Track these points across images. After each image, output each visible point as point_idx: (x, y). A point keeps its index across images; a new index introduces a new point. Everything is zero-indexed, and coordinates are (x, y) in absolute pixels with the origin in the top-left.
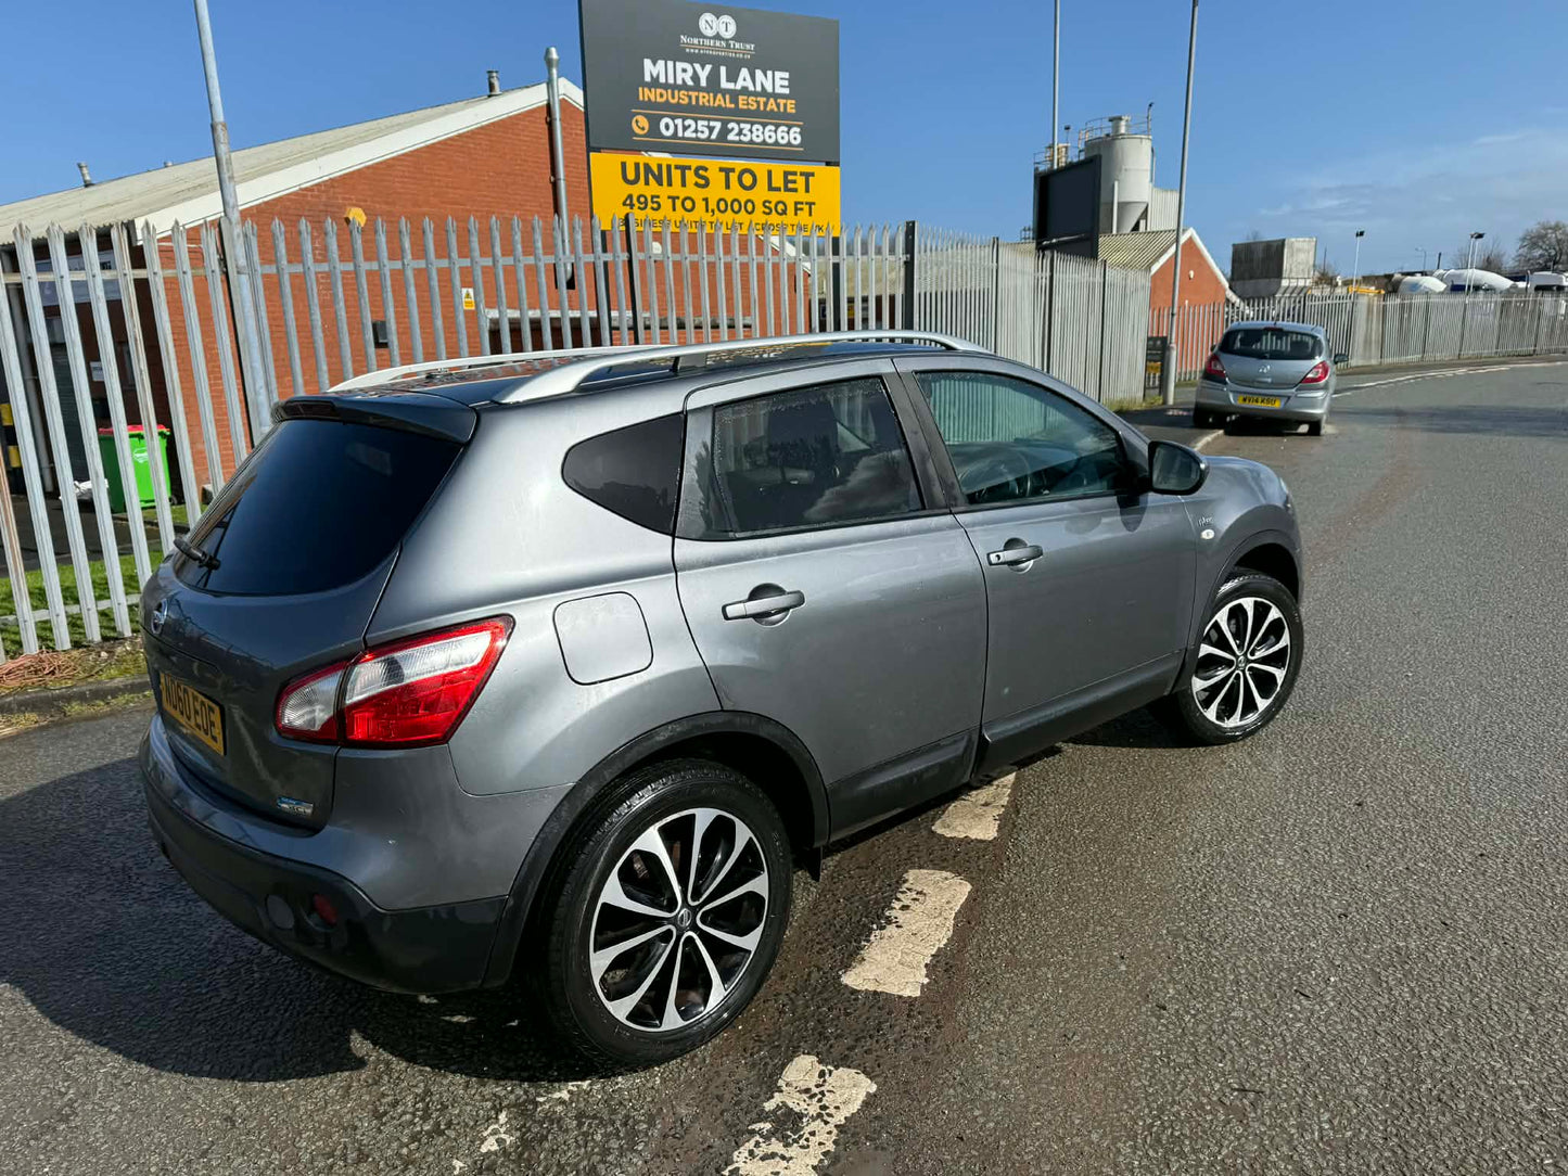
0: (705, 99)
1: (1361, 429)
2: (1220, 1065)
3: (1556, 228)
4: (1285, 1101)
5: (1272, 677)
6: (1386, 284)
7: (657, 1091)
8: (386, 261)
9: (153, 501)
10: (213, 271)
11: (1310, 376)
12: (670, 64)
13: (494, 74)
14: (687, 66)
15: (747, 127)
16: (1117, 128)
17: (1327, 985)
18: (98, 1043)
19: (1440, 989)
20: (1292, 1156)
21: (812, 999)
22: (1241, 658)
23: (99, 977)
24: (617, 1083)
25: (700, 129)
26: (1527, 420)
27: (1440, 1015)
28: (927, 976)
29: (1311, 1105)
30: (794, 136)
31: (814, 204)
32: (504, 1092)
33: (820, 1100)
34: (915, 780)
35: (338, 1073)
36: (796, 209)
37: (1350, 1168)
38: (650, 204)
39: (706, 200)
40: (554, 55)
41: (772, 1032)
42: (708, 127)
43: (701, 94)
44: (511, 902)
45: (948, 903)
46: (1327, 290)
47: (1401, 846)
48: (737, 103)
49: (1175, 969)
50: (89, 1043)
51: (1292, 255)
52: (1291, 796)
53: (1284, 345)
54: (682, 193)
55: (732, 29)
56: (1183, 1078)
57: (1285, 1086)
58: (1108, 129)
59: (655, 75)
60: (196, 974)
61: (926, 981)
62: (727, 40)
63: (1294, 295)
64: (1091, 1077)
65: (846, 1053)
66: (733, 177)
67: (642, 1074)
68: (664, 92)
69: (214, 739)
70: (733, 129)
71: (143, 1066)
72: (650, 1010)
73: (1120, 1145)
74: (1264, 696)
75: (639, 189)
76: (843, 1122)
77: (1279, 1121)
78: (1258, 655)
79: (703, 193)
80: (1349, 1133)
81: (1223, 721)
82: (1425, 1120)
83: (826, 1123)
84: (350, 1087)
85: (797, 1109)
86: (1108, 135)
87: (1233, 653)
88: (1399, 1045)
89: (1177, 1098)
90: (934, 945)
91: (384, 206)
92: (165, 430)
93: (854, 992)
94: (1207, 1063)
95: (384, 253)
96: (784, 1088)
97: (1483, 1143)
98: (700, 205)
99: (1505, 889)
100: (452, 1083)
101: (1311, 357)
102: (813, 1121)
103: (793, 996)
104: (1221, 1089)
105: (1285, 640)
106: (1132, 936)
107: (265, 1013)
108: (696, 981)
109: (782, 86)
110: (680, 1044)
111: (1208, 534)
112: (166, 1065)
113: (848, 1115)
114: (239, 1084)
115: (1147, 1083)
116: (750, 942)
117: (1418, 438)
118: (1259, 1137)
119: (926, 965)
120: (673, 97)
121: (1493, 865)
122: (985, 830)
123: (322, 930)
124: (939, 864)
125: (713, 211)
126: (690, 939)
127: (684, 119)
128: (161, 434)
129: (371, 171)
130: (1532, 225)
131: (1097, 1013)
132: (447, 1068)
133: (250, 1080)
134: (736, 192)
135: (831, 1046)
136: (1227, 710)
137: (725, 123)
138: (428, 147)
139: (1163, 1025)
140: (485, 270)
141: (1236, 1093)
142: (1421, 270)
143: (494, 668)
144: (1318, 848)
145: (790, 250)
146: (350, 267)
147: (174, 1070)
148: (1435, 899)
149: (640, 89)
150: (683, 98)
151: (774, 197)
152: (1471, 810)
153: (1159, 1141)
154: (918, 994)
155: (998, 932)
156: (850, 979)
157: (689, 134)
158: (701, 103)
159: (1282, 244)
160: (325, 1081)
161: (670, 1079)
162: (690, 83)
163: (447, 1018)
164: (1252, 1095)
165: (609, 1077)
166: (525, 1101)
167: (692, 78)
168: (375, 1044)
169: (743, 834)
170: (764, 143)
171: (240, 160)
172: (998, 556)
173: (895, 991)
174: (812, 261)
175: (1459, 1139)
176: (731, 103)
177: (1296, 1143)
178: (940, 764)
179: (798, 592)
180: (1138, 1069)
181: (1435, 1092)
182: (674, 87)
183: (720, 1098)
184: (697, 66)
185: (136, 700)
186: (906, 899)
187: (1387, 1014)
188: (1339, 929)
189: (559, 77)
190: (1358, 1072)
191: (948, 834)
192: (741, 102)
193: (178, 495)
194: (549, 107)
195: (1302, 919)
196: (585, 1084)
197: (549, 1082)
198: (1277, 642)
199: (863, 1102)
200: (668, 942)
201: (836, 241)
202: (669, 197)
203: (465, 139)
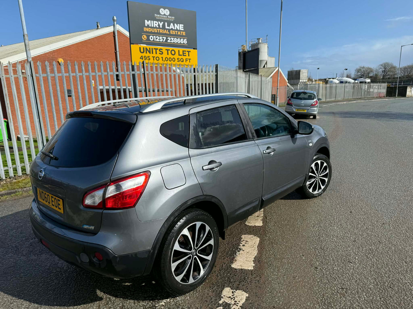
0: (161, 31)
1: (325, 117)
2: (335, 282)
3: (363, 68)
4: (353, 290)
5: (325, 180)
6: (325, 81)
7: (189, 300)
8: (78, 73)
9: (3, 140)
10: (28, 76)
11: (313, 104)
12: (152, 21)
13: (98, 23)
14: (157, 22)
15: (173, 39)
16: (259, 41)
17: (356, 259)
18: (20, 298)
19: (383, 259)
20: (359, 305)
21: (225, 272)
22: (318, 176)
23: (15, 279)
24: (177, 299)
25: (160, 39)
26: (364, 115)
27: (385, 265)
28: (254, 264)
29: (360, 291)
30: (185, 41)
31: (191, 59)
32: (146, 304)
33: (234, 300)
34: (248, 211)
35: (95, 302)
36: (186, 61)
37: (374, 307)
38: (147, 59)
39: (162, 58)
40: (115, 18)
41: (216, 282)
42: (162, 38)
43: (160, 30)
44: (152, 251)
45: (254, 243)
46: (311, 83)
47: (363, 222)
48: (170, 32)
49: (317, 258)
50: (17, 298)
51: (302, 74)
52: (334, 211)
53: (306, 96)
54: (156, 56)
55: (168, 13)
56: (327, 286)
57: (352, 287)
58: (257, 41)
59: (148, 25)
60: (45, 276)
61: (254, 265)
62: (167, 16)
63: (303, 84)
64: (303, 288)
65: (238, 286)
66: (169, 52)
67: (184, 296)
68: (151, 29)
69: (60, 209)
70: (169, 39)
71: (35, 304)
72: (186, 278)
73: (316, 306)
74: (323, 185)
75: (144, 54)
76: (242, 305)
77: (353, 296)
78: (321, 175)
79: (162, 56)
80: (371, 298)
81: (313, 192)
82: (389, 293)
83: (237, 306)
84: (100, 306)
85: (228, 303)
86: (257, 43)
87: (316, 175)
88: (377, 274)
89: (327, 292)
90: (254, 255)
91: (69, 58)
92: (6, 120)
93: (236, 269)
94: (331, 282)
95: (77, 71)
96: (223, 297)
97: (404, 298)
98: (161, 59)
99: (391, 232)
100: (130, 303)
101: (313, 99)
102: (234, 305)
103: (219, 271)
104: (337, 289)
105: (328, 171)
106: (304, 250)
107: (69, 286)
108: (197, 269)
109: (182, 28)
110: (193, 287)
111: (311, 145)
112: (42, 304)
113: (242, 303)
114: (66, 307)
115: (318, 288)
116: (209, 258)
117: (339, 119)
118: (350, 300)
119: (253, 261)
120: (153, 30)
121: (387, 226)
122: (259, 223)
123: (98, 262)
124: (250, 233)
125: (164, 61)
126: (195, 258)
127: (156, 36)
128: (5, 121)
129: (65, 48)
130: (358, 67)
131: (300, 270)
132: (127, 298)
133: (69, 306)
134: (170, 56)
135: (233, 284)
136: (314, 189)
137: (167, 38)
138: (81, 42)
139: (318, 272)
140: (105, 76)
141: (341, 290)
142: (332, 78)
143: (146, 186)
144: (344, 224)
145: (178, 71)
146: (68, 75)
147: (45, 305)
148: (375, 236)
149: (144, 28)
150: (155, 30)
151: (180, 57)
152: (377, 212)
153: (325, 304)
154: (253, 269)
155: (269, 250)
156: (234, 266)
157: (157, 40)
158: (160, 32)
159: (300, 71)
160: (92, 305)
161: (191, 297)
162: (157, 27)
163: (124, 284)
164: (345, 290)
165: (175, 298)
166: (152, 306)
167: (158, 25)
168: (104, 293)
169: (208, 228)
170: (177, 43)
171: (31, 43)
172: (266, 151)
173: (246, 268)
174: (184, 74)
175: (398, 297)
176: (168, 32)
177: (359, 301)
178: (253, 207)
179: (220, 162)
180: (315, 285)
181: (389, 285)
182: (153, 28)
183: (206, 301)
184: (159, 22)
185: (9, 197)
186: (243, 243)
187: (372, 266)
188: (355, 245)
189: (116, 24)
190: (369, 281)
191: (250, 225)
192: (171, 32)
193: (10, 138)
194: (114, 32)
195: (345, 242)
196: (168, 300)
197: (158, 300)
198: (326, 171)
199: (246, 299)
200: (190, 259)
201: (194, 69)
202: (152, 57)
203: (91, 40)
